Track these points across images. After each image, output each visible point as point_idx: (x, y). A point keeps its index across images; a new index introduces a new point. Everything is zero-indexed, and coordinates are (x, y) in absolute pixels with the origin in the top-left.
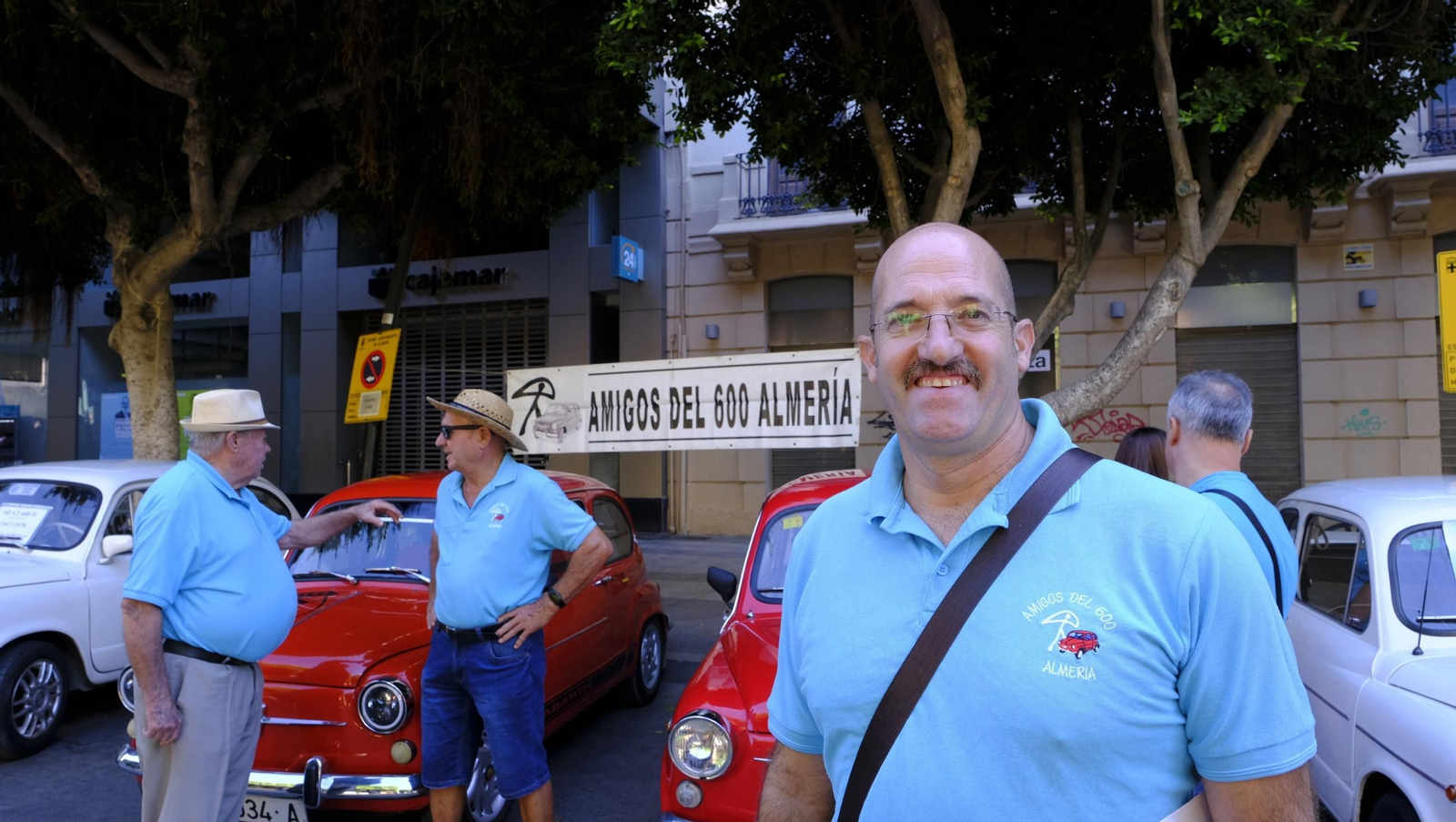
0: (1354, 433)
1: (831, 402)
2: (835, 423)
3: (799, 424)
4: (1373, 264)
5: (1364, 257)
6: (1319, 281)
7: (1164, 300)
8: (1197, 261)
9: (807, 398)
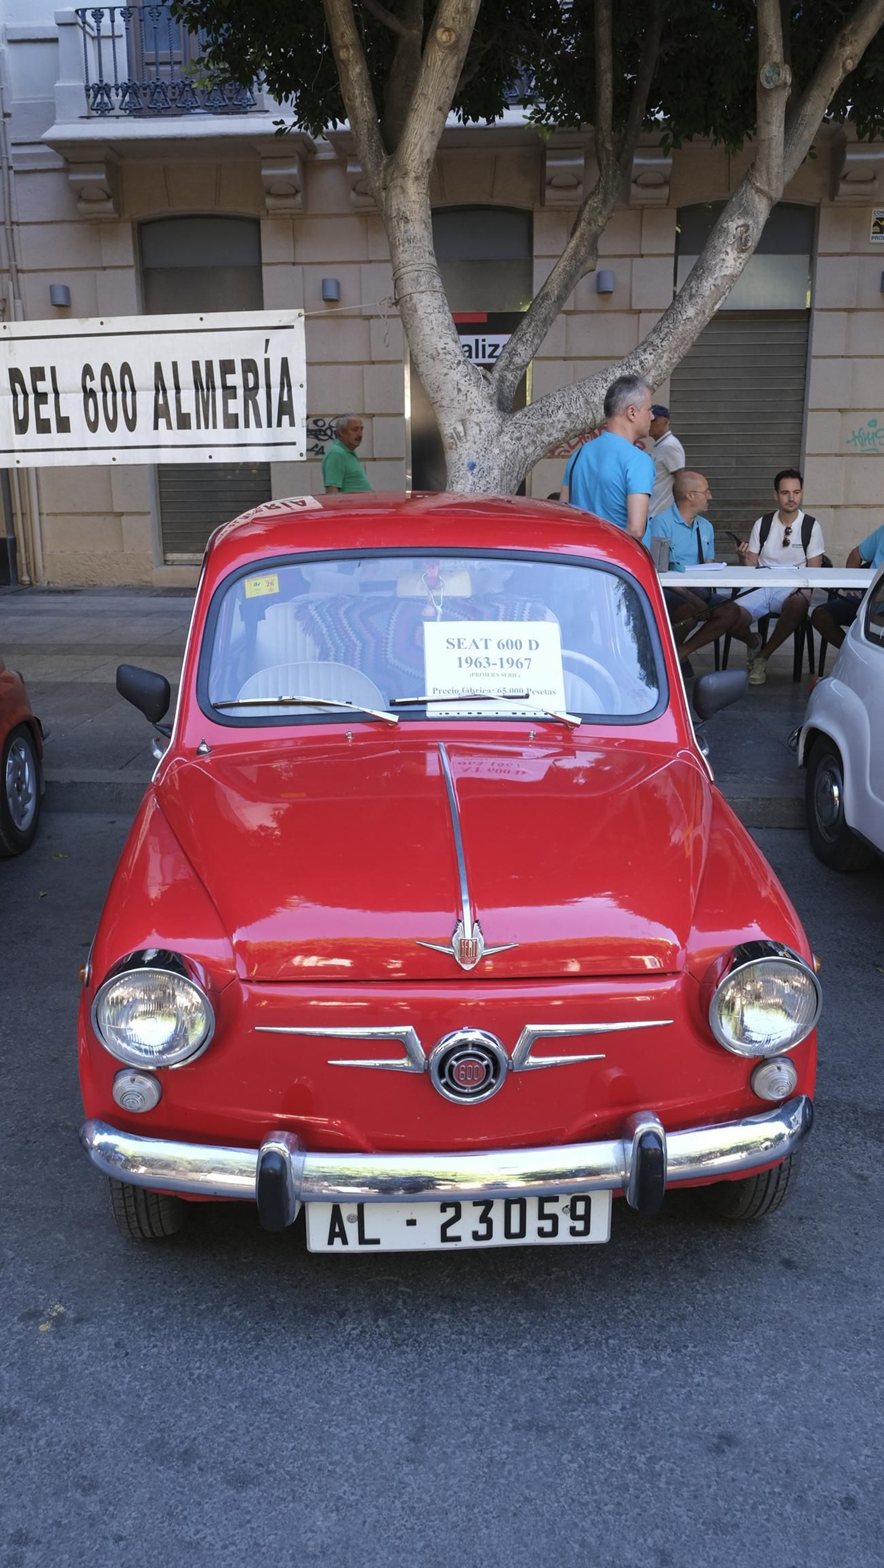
1: (262, 392)
2: (270, 425)
3: (215, 427)
7: (729, 250)
8: (773, 194)
9: (225, 387)
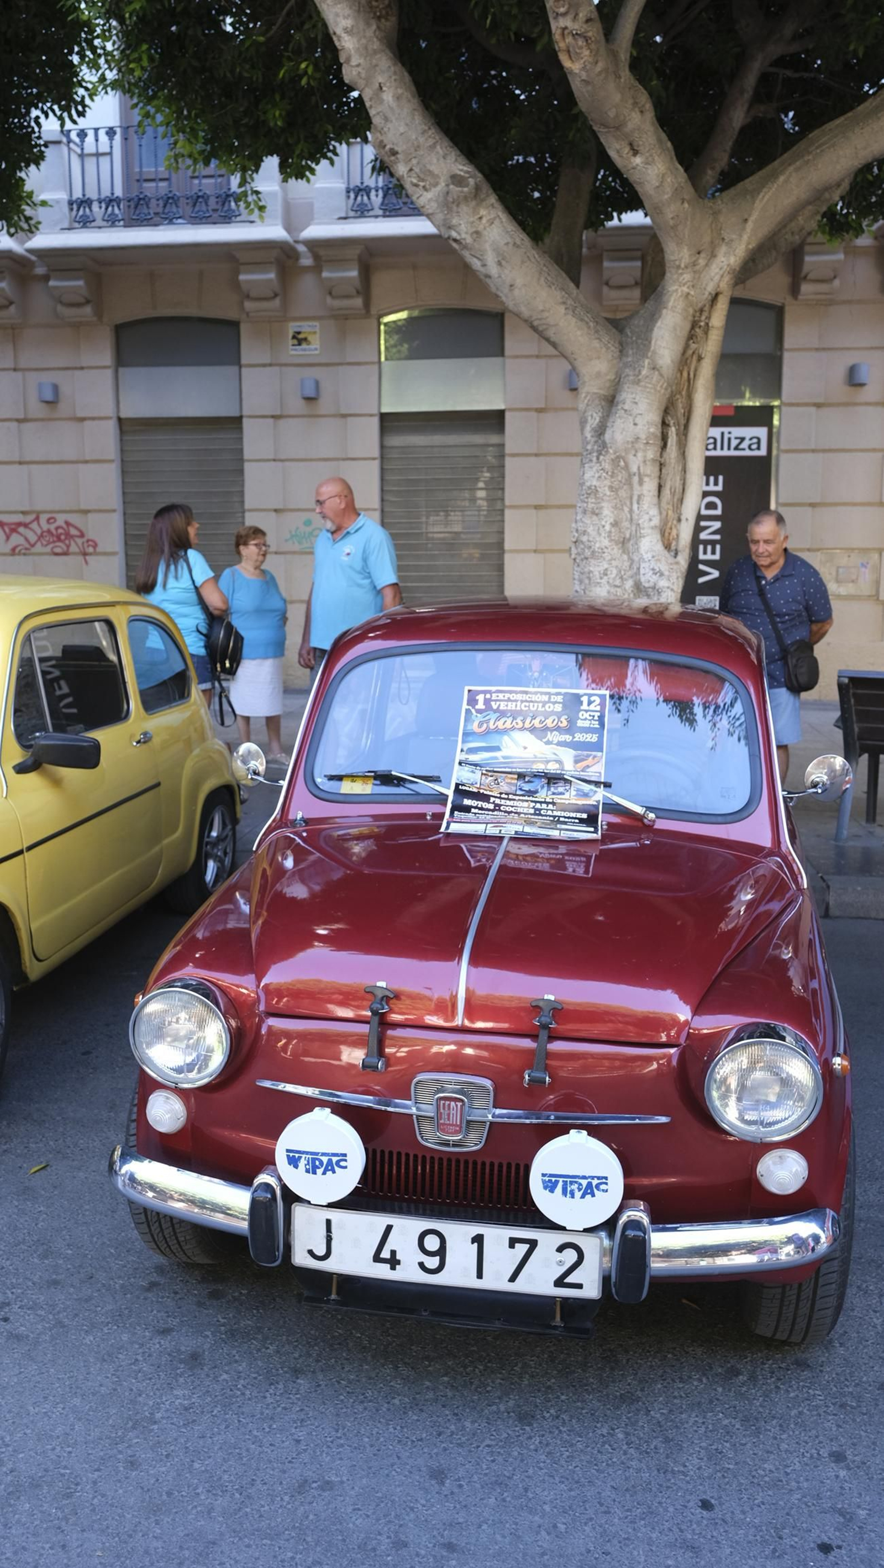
0: (297, 547)
4: (318, 347)
5: (310, 338)
6: (264, 365)
